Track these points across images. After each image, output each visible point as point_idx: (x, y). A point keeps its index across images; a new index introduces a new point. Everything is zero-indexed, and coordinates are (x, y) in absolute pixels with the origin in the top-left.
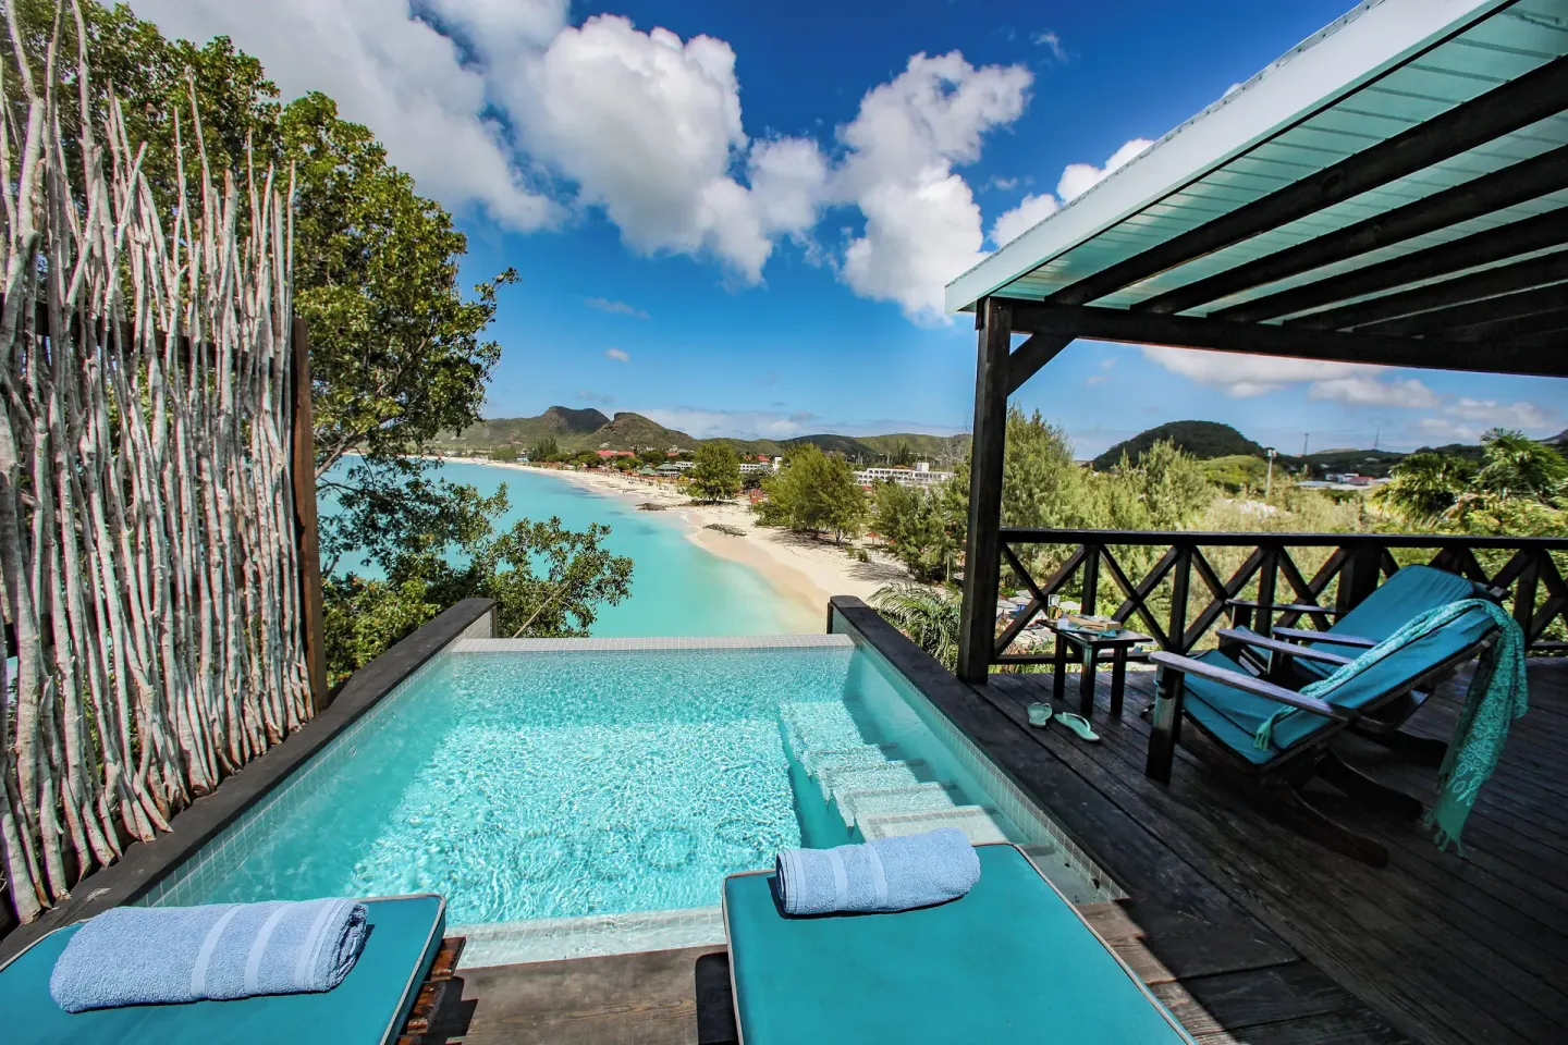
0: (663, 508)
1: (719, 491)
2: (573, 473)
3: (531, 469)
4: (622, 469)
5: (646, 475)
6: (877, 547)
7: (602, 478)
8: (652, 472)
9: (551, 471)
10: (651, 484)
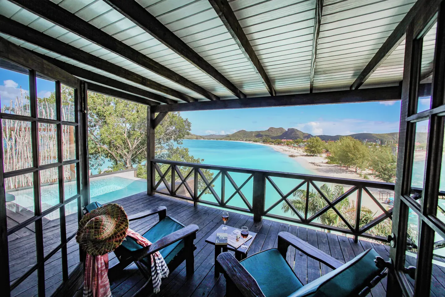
0: (297, 156)
1: (315, 152)
2: (274, 145)
3: (263, 144)
4: (288, 145)
5: (294, 147)
6: (370, 174)
7: (282, 147)
8: (297, 146)
9: (268, 145)
10: (295, 149)
